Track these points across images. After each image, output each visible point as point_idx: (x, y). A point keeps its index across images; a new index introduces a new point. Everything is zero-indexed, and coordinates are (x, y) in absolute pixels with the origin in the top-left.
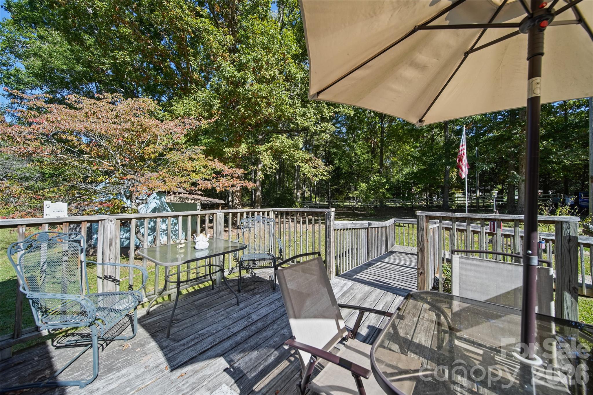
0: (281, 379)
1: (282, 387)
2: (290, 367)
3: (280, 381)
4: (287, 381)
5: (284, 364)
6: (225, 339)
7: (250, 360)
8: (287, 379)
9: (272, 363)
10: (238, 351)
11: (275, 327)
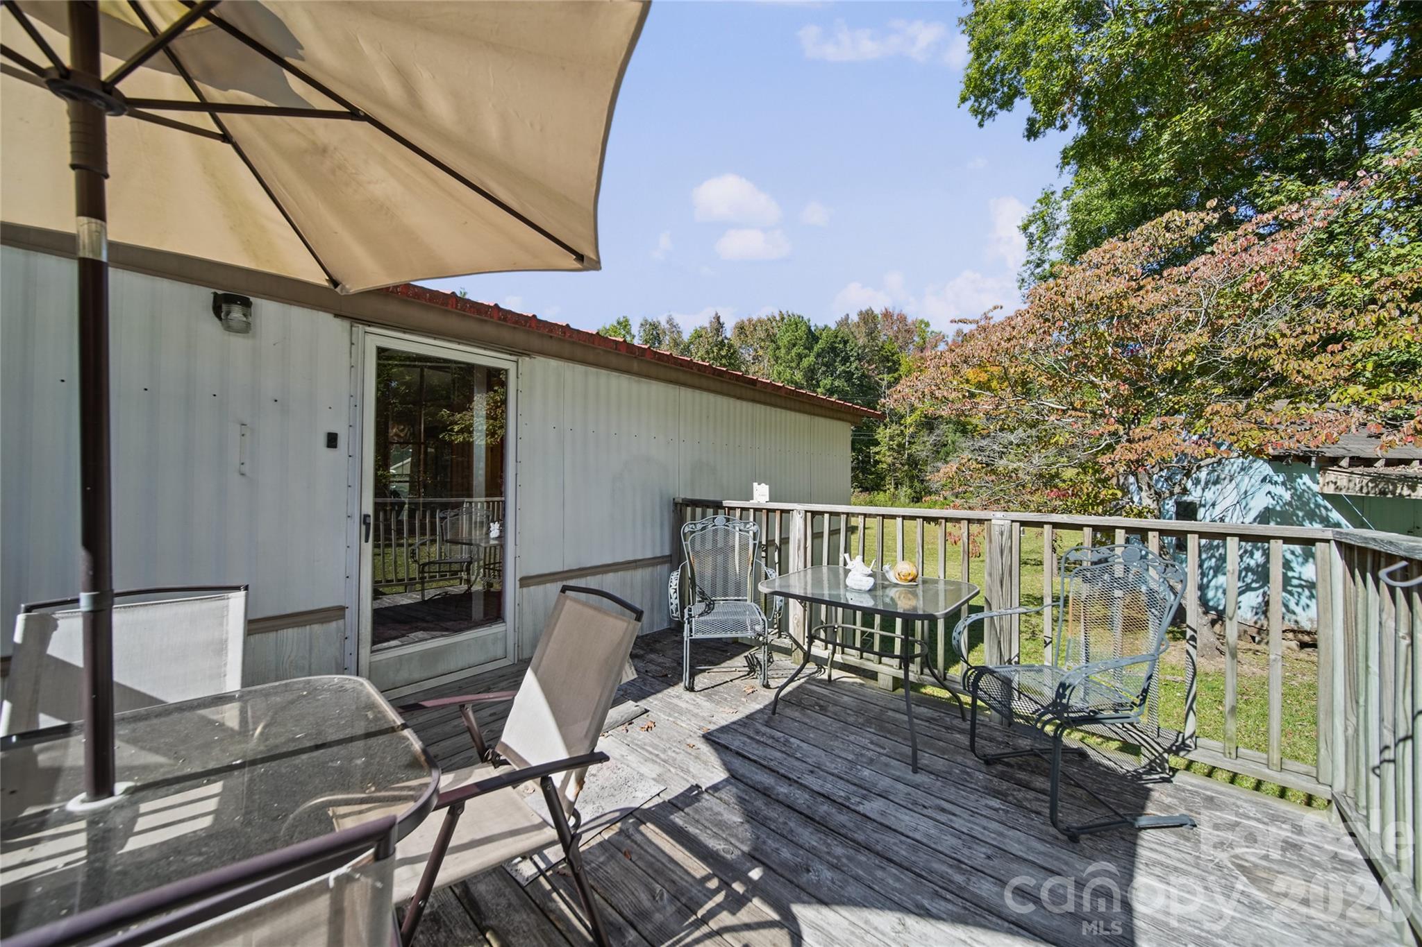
0: (658, 860)
1: (639, 863)
2: (686, 877)
3: (653, 860)
4: (650, 871)
5: (698, 868)
6: (778, 773)
7: (718, 814)
8: (656, 871)
9: (706, 847)
10: (740, 794)
11: (839, 851)
